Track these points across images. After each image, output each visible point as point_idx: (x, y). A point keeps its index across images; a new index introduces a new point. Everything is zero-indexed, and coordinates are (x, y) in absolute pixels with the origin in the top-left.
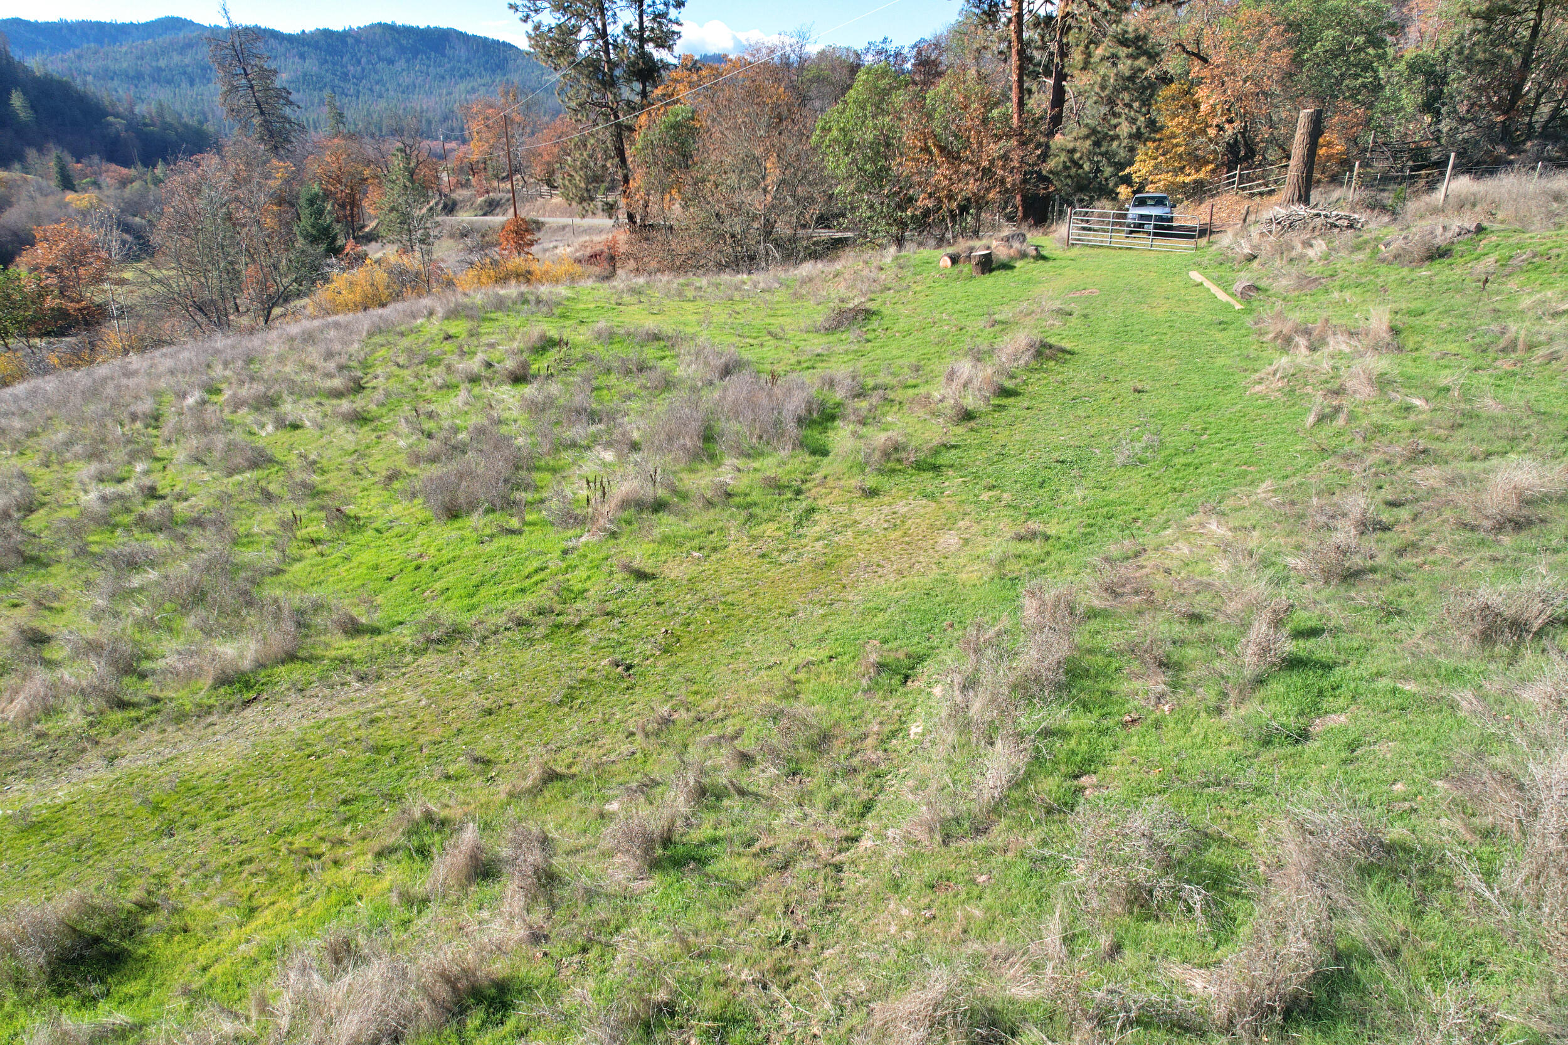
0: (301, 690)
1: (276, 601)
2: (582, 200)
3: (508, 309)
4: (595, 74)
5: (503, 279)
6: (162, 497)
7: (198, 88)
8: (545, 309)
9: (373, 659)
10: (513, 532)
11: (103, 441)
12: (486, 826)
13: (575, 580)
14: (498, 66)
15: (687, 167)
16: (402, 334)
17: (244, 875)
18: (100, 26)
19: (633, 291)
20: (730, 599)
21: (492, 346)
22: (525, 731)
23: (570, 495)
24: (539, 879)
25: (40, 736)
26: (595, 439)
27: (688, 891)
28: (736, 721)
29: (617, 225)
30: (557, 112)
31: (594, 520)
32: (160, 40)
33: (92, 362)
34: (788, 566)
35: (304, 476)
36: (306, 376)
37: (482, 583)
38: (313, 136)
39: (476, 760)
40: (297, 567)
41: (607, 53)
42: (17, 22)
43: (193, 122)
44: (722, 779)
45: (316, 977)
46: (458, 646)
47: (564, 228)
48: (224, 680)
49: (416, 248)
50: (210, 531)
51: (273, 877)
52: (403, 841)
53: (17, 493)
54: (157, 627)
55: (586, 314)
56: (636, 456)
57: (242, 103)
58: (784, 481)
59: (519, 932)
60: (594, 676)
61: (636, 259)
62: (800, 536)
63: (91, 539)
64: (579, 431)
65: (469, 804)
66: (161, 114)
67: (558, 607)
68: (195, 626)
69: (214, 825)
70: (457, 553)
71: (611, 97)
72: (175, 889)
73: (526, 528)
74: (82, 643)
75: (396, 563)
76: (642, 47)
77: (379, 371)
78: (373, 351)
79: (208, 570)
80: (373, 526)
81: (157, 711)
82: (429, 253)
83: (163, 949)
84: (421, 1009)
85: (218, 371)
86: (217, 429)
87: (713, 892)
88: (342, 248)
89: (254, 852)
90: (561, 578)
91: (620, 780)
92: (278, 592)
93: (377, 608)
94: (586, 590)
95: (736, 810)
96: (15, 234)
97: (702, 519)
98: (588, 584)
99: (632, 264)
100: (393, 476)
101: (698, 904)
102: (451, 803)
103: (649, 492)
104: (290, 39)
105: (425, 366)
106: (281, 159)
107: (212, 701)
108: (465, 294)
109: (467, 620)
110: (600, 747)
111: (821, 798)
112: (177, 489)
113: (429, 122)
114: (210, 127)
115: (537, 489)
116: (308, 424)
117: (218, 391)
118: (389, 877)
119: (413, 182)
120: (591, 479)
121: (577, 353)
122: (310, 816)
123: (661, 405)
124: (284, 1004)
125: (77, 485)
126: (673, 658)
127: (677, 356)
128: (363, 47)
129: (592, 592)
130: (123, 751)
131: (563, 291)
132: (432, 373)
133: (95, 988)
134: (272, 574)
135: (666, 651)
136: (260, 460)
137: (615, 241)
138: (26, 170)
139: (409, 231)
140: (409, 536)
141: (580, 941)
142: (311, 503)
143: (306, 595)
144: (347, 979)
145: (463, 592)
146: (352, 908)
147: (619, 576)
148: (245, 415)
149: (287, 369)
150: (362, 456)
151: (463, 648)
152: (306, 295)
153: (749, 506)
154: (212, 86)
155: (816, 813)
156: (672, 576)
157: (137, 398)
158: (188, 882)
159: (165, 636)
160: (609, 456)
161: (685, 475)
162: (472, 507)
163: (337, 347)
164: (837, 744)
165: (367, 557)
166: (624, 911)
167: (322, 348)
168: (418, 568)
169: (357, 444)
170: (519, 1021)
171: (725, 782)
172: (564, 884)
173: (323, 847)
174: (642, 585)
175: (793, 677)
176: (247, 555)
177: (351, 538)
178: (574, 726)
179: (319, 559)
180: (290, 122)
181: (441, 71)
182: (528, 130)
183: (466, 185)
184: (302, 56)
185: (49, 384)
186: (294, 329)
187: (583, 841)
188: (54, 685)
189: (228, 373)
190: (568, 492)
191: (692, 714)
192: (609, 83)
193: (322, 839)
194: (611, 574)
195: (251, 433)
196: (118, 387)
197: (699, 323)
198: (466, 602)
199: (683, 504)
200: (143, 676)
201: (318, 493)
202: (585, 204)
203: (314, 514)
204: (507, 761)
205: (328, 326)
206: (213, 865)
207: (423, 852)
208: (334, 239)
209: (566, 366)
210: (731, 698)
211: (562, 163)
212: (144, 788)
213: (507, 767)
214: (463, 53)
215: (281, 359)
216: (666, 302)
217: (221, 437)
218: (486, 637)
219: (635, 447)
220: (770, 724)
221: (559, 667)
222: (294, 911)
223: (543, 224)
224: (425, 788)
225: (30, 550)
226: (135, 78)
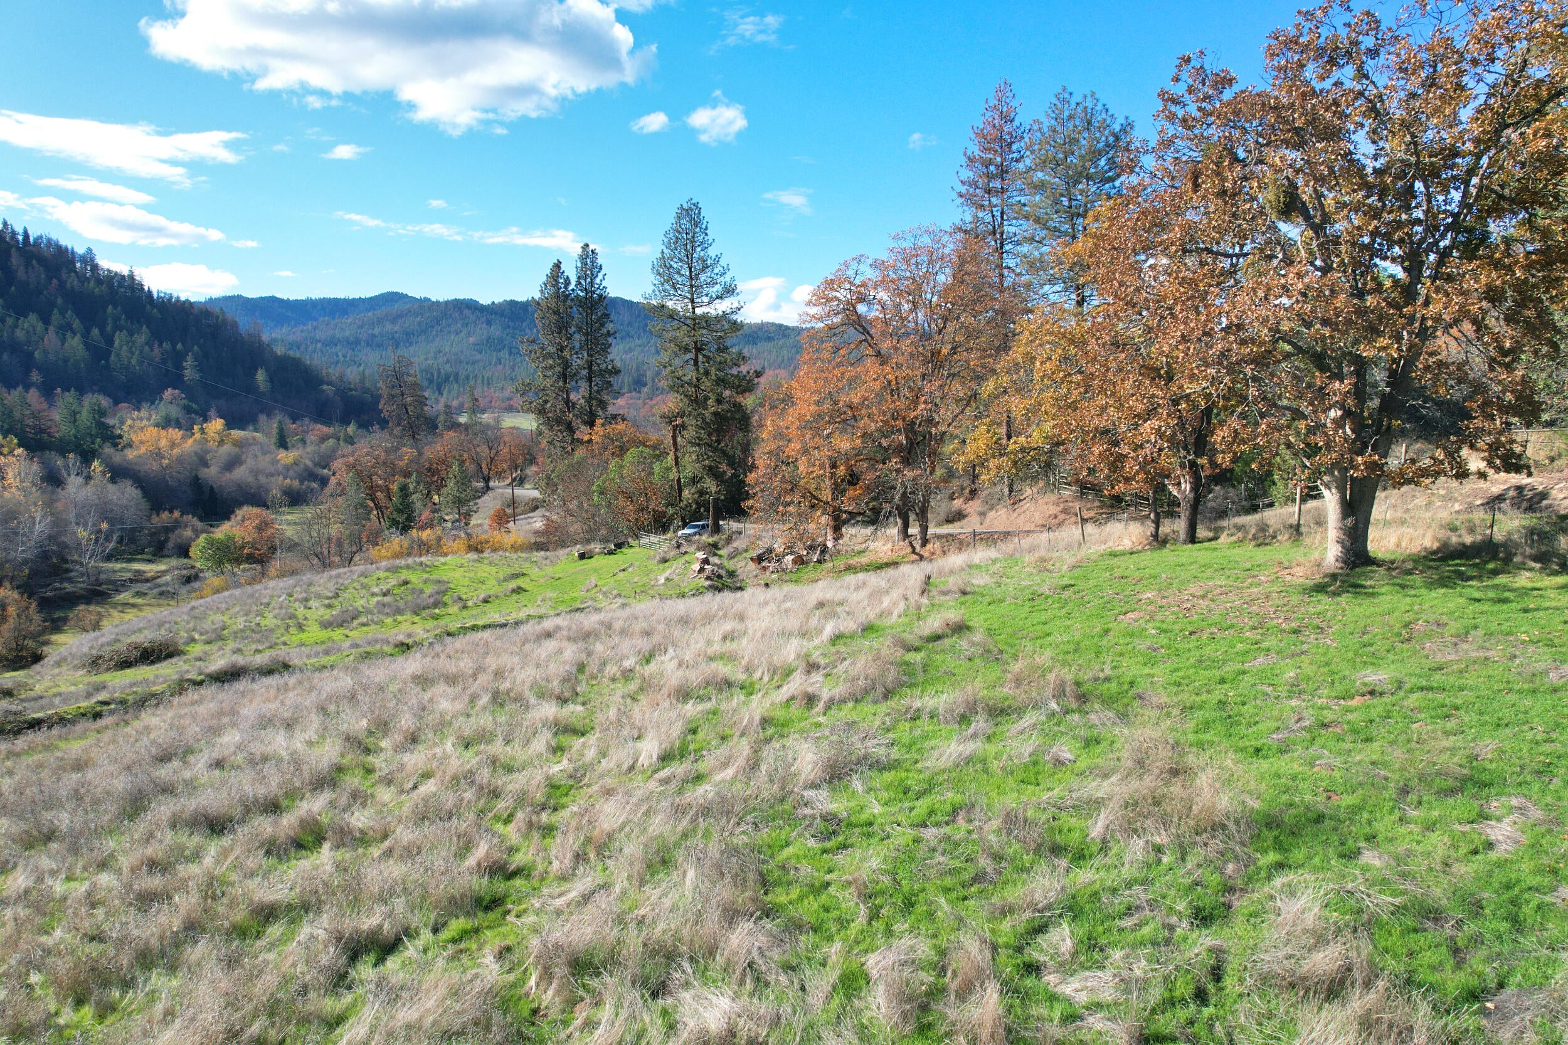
32: (378, 313)
42: (273, 299)
57: (395, 406)
66: (362, 381)
96: (239, 486)
139: (458, 507)
184: (489, 323)
208: (413, 511)
214: (626, 318)
226: (354, 343)
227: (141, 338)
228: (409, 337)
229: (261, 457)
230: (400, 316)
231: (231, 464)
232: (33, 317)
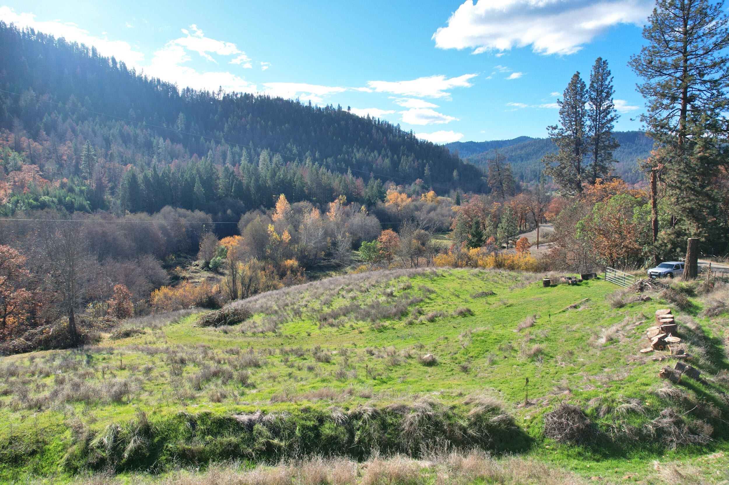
18: (498, 142)
32: (515, 145)
42: (471, 143)
57: (494, 181)
76: (595, 173)
106: (497, 202)
227: (410, 159)
228: (527, 157)
229: (445, 208)
230: (525, 147)
231: (431, 210)
232: (376, 152)
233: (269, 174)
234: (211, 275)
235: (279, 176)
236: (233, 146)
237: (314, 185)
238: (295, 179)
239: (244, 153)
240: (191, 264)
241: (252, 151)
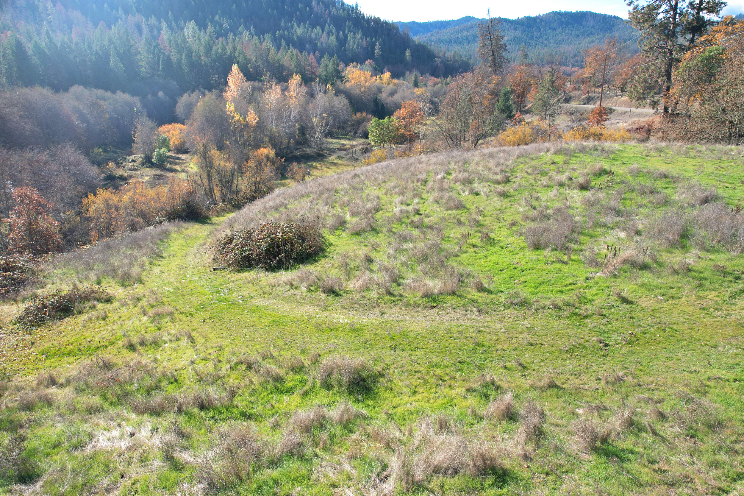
0: (454, 309)
1: (453, 268)
2: (639, 99)
3: (586, 152)
4: (664, 31)
5: (587, 137)
6: (421, 215)
7: (471, 45)
8: (605, 155)
9: (486, 304)
10: (563, 262)
11: (406, 188)
12: (517, 396)
13: (589, 293)
14: (608, 29)
15: (710, 82)
16: (532, 159)
17: (416, 377)
18: (441, 22)
19: (657, 149)
20: (675, 327)
21: (574, 170)
22: (546, 359)
23: (597, 251)
24: (535, 431)
25: (363, 297)
26: (617, 225)
27: (609, 471)
28: (661, 393)
29: (656, 113)
30: (636, 52)
31: (606, 266)
32: (461, 27)
33: (409, 156)
34: (718, 319)
35: (476, 216)
36: (486, 173)
37: (543, 283)
38: (512, 65)
39: (520, 364)
40: (464, 255)
41: (674, 18)
42: (414, 23)
43: (465, 59)
44: (645, 421)
45: (432, 430)
46: (524, 309)
47: (625, 113)
48: (426, 295)
49: (548, 118)
50: (435, 232)
51: (426, 382)
52: (479, 388)
53: (375, 203)
54: (408, 267)
55: (627, 159)
56: (638, 238)
57: (486, 51)
58: (730, 270)
59: (519, 451)
60: (587, 344)
61: (663, 132)
62: (732, 304)
63: (394, 226)
64: (609, 219)
65: (512, 383)
66: (454, 56)
67: (577, 305)
68: (421, 270)
69: (410, 352)
70: (535, 266)
71: (670, 43)
72: (392, 372)
73: (570, 262)
74: (382, 266)
75: (506, 264)
76: (698, 13)
77: (518, 175)
78: (518, 165)
79: (431, 248)
80: (500, 245)
81: (401, 300)
82: (554, 121)
83: (384, 394)
84: (469, 465)
85: (452, 165)
86: (446, 190)
87: (624, 478)
88: (514, 116)
89: (421, 369)
90: (582, 290)
91: (587, 399)
92: (455, 264)
93: (493, 282)
94: (593, 300)
95: (649, 441)
96: (395, 104)
97: (668, 279)
98: (595, 297)
99: (660, 134)
100: (514, 224)
101: (613, 480)
102: (504, 380)
103: (641, 258)
104: (512, 22)
105: (540, 175)
106: (497, 75)
107: (420, 302)
108: (566, 143)
109: (532, 298)
110: (581, 380)
111: (705, 458)
112: (427, 212)
113: (566, 58)
114: (471, 61)
115: (581, 244)
116: (482, 194)
117: (450, 174)
118: (469, 402)
119: (552, 87)
120: (610, 245)
121: (618, 179)
122: (445, 363)
123: (659, 214)
124: (418, 434)
125: (394, 204)
126: (632, 348)
127: (675, 188)
128: (543, 23)
129: (596, 302)
130: (386, 312)
131: (617, 146)
132: (542, 179)
133: (360, 397)
134: (454, 256)
135: (629, 343)
136: (460, 206)
137: (653, 121)
138: (404, 80)
139: (546, 110)
140: (514, 253)
141: (547, 469)
142: (476, 229)
143: (465, 268)
144: (444, 437)
145: (533, 285)
146: (452, 408)
147: (613, 298)
148: (458, 186)
149: (479, 168)
150: (502, 212)
151: (526, 311)
152: (494, 135)
153: (701, 279)
154: (476, 44)
155: (702, 464)
156: (643, 305)
157: (421, 173)
158: (396, 371)
159: (410, 271)
160: (622, 235)
161: (664, 254)
162: (546, 246)
163: (502, 161)
164: (727, 432)
165: (494, 258)
166: (572, 465)
167: (495, 161)
168: (515, 268)
169: (501, 206)
170: (509, 491)
171: (646, 423)
172: (546, 438)
173: (447, 378)
174: (624, 305)
175: (705, 382)
176: (446, 245)
177: (489, 248)
178: (570, 365)
179: (474, 254)
180: (504, 59)
181: (578, 32)
182: (617, 61)
183: (578, 89)
184: (515, 29)
185: (393, 163)
186: (486, 151)
187: (560, 422)
188: (370, 280)
189: (456, 167)
190: (596, 249)
191: (636, 381)
192: (672, 35)
193: (447, 374)
194: (609, 295)
195: (459, 194)
196: (415, 167)
197: (694, 171)
198: (533, 290)
199: (659, 269)
200: (399, 285)
201: (480, 225)
202: (640, 101)
203: (477, 234)
204: (534, 370)
205: (500, 151)
206: (405, 368)
207: (486, 396)
208: (511, 112)
209: (610, 185)
210: (661, 380)
211: (632, 79)
212: (390, 329)
213: (533, 373)
214: (591, 23)
215: (478, 164)
216: (676, 157)
217: (447, 194)
218: (538, 309)
219: (638, 233)
220: (683, 403)
221: (570, 334)
222: (430, 399)
223: (614, 110)
224: (494, 369)
225: (375, 226)
226: (449, 42)
227: (358, 36)
228: (475, 38)
229: (406, 91)
230: (471, 28)
231: (392, 94)
232: (318, 28)
233: (202, 51)
234: (158, 172)
235: (216, 51)
236: (147, 17)
237: (260, 63)
238: (237, 55)
239: (164, 25)
240: (125, 159)
241: (173, 24)
